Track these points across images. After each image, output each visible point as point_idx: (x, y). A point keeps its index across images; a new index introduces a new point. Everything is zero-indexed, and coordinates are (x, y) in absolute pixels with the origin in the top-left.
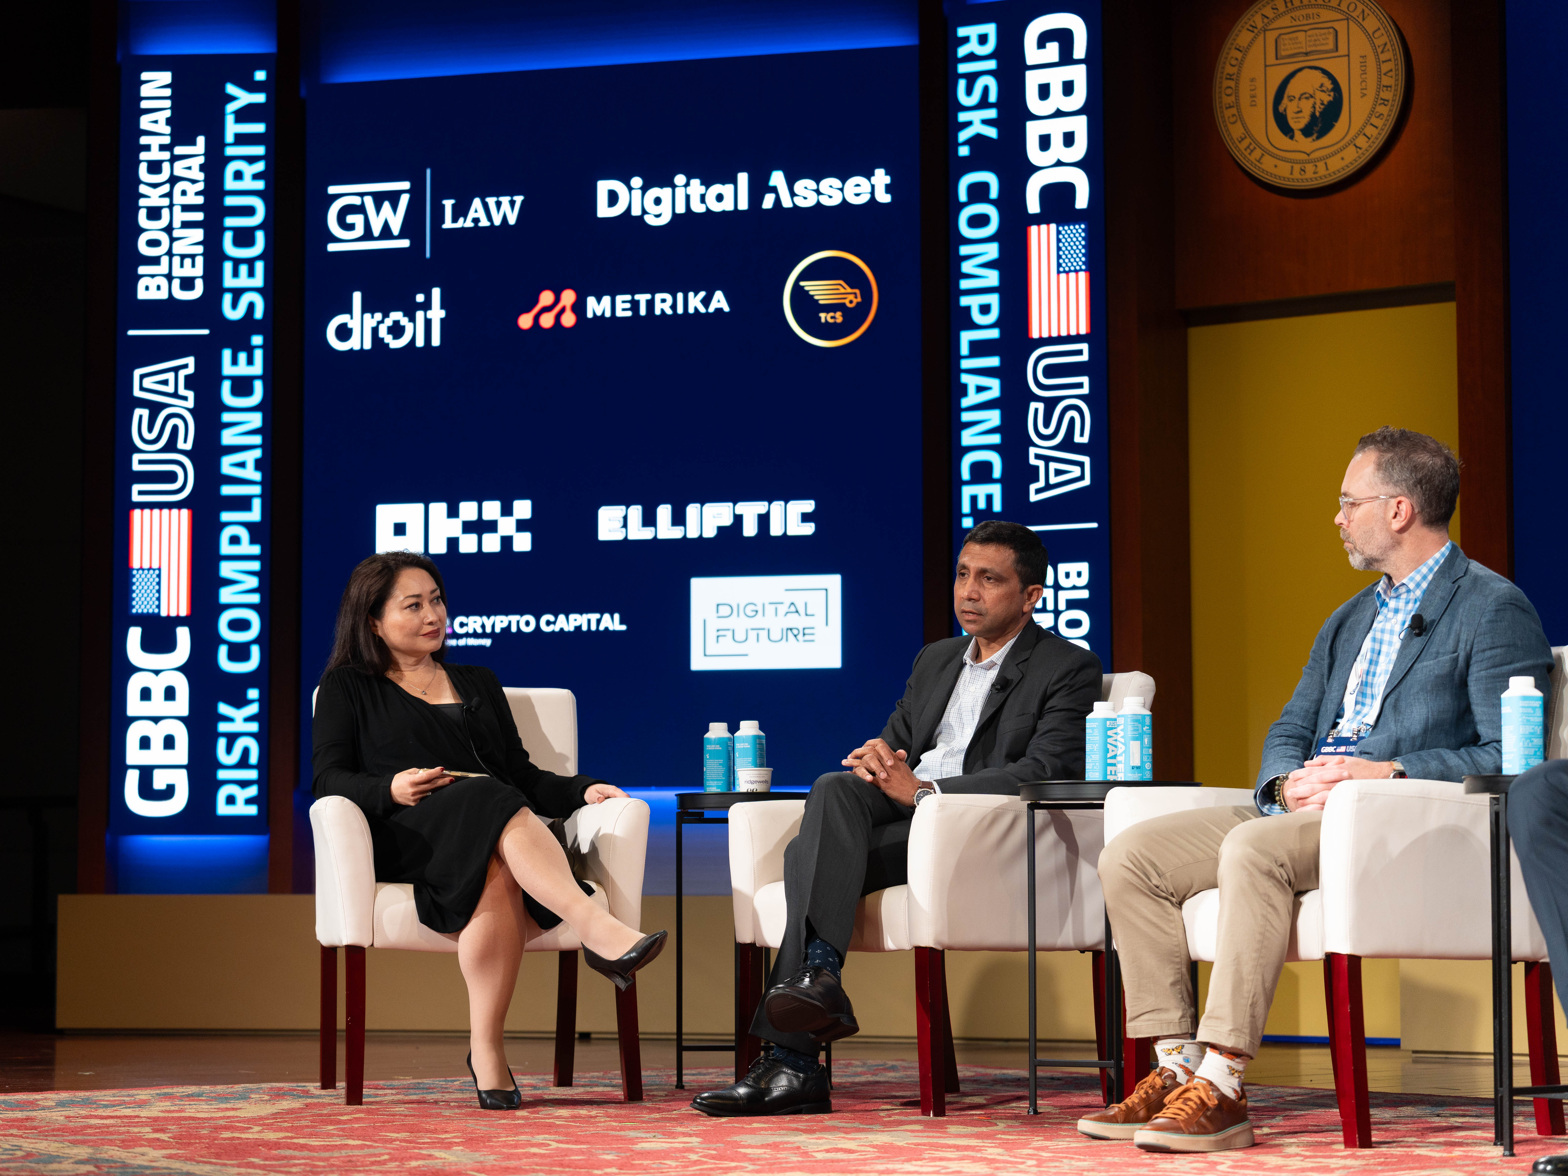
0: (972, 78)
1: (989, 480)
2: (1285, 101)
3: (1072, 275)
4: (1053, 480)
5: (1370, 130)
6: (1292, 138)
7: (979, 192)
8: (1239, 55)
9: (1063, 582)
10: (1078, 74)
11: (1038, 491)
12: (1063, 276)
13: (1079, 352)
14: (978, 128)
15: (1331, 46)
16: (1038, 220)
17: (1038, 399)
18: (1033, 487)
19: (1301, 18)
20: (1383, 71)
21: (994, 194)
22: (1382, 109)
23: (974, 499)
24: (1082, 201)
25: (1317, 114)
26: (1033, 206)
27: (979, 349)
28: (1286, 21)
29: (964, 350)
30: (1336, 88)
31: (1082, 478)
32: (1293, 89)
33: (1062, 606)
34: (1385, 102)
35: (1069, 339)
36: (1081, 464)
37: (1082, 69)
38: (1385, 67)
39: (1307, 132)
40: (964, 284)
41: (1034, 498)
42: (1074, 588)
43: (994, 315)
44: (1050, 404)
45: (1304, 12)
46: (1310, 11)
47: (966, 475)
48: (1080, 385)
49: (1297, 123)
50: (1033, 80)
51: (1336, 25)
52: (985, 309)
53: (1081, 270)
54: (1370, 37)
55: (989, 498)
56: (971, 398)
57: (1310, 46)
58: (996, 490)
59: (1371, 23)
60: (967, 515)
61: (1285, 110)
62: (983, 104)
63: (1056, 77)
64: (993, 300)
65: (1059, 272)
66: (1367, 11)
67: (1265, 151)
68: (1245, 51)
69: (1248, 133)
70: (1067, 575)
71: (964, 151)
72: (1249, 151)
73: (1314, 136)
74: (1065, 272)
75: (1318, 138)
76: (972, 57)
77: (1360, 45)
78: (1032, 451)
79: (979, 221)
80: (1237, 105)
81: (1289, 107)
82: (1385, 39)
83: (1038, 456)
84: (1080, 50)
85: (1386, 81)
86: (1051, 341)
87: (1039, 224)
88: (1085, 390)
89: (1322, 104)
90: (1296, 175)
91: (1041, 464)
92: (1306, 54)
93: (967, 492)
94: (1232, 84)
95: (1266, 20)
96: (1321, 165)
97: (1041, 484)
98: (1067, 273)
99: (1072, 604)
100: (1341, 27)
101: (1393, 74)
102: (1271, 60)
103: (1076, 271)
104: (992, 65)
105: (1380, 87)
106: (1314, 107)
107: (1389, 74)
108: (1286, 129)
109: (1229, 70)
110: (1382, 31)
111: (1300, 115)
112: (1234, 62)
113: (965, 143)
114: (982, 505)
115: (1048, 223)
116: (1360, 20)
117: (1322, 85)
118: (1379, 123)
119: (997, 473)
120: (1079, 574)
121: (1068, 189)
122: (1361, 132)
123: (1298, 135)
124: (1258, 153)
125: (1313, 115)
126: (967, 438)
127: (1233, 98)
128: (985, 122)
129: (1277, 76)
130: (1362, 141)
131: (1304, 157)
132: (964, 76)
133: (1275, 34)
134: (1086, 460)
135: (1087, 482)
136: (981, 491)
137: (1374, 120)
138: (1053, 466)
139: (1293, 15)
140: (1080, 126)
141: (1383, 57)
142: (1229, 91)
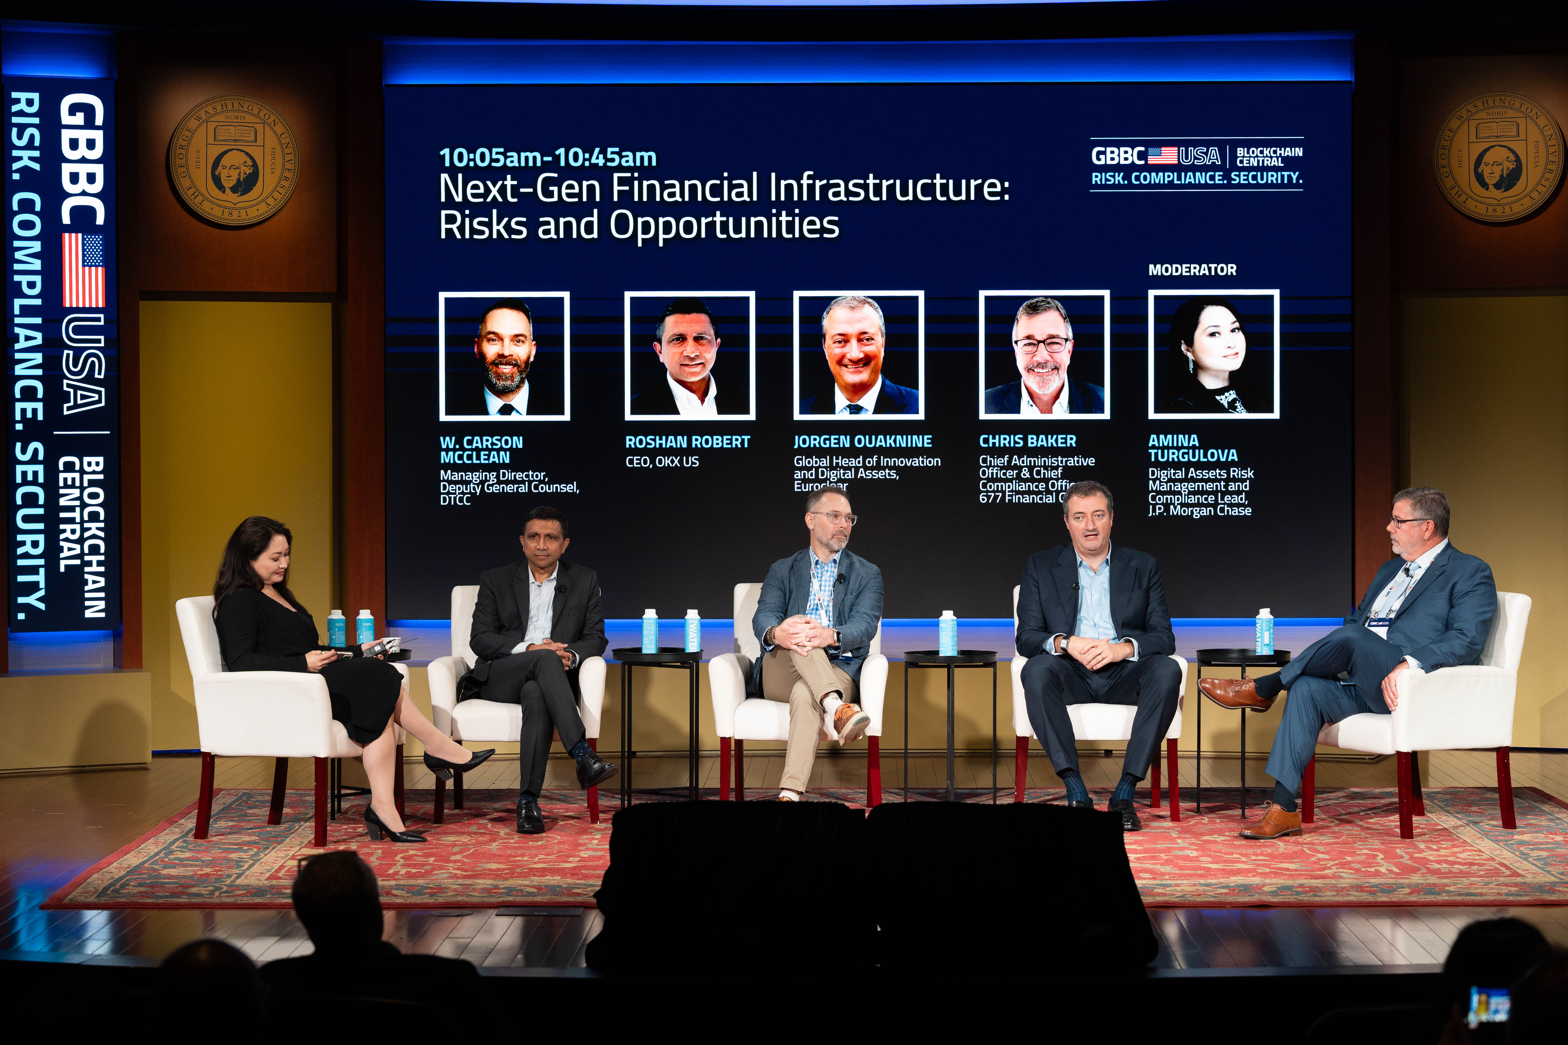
0: (22, 128)
1: (35, 399)
2: (220, 168)
3: (93, 269)
4: (79, 402)
5: (276, 195)
6: (224, 192)
7: (26, 206)
8: (189, 135)
9: (86, 468)
10: (98, 136)
11: (69, 409)
12: (87, 268)
13: (99, 320)
14: (25, 162)
15: (252, 138)
16: (70, 229)
17: (70, 348)
18: (65, 406)
19: (232, 117)
20: (286, 160)
21: (38, 208)
22: (284, 183)
23: (24, 411)
24: (100, 220)
25: (242, 180)
26: (66, 219)
27: (26, 311)
28: (221, 117)
29: (17, 311)
30: (255, 165)
31: (99, 401)
32: (225, 161)
33: (86, 484)
34: (287, 179)
35: (90, 310)
36: (99, 393)
37: (101, 132)
38: (288, 158)
39: (234, 189)
40: (16, 267)
41: (66, 413)
42: (94, 472)
43: (37, 290)
44: (78, 352)
45: (235, 114)
46: (239, 114)
47: (18, 395)
48: (99, 341)
49: (228, 184)
50: (66, 135)
51: (256, 126)
52: (31, 285)
53: (99, 266)
54: (279, 138)
55: (35, 411)
56: (22, 344)
57: (238, 136)
58: (39, 406)
59: (279, 129)
60: (19, 422)
61: (220, 174)
62: (30, 146)
63: (83, 136)
64: (38, 279)
65: (84, 266)
66: (277, 121)
67: (205, 198)
68: (193, 133)
69: (193, 185)
70: (89, 464)
71: (16, 176)
72: (194, 196)
73: (239, 194)
74: (87, 265)
75: (241, 195)
76: (21, 113)
77: (271, 141)
78: (65, 382)
79: (27, 225)
80: (186, 165)
81: (223, 173)
82: (288, 140)
83: (69, 386)
84: (99, 120)
85: (288, 166)
86: (78, 310)
87: (70, 232)
88: (102, 345)
89: (245, 174)
90: (226, 216)
91: (72, 391)
92: (235, 141)
93: (19, 406)
94: (184, 152)
95: (208, 115)
96: (243, 212)
97: (72, 404)
98: (90, 266)
99: (92, 483)
100: (259, 128)
101: (293, 162)
102: (211, 140)
103: (96, 266)
104: (36, 121)
105: (284, 169)
106: (239, 175)
107: (290, 162)
108: (221, 187)
109: (181, 142)
110: (286, 134)
111: (229, 178)
112: (185, 138)
113: (16, 171)
114: (29, 415)
115: (77, 232)
116: (272, 125)
117: (245, 162)
118: (282, 191)
119: (40, 395)
120: (97, 464)
121: (91, 211)
122: (270, 195)
123: (228, 191)
124: (200, 199)
125: (239, 180)
126: (19, 370)
127: (184, 161)
128: (31, 158)
129: (215, 152)
130: (270, 201)
131: (232, 205)
132: (16, 125)
133: (213, 125)
134: (103, 390)
135: (103, 404)
136: (29, 406)
137: (279, 189)
138: (79, 392)
139: (227, 114)
140: (99, 170)
141: (286, 151)
142: (181, 156)
